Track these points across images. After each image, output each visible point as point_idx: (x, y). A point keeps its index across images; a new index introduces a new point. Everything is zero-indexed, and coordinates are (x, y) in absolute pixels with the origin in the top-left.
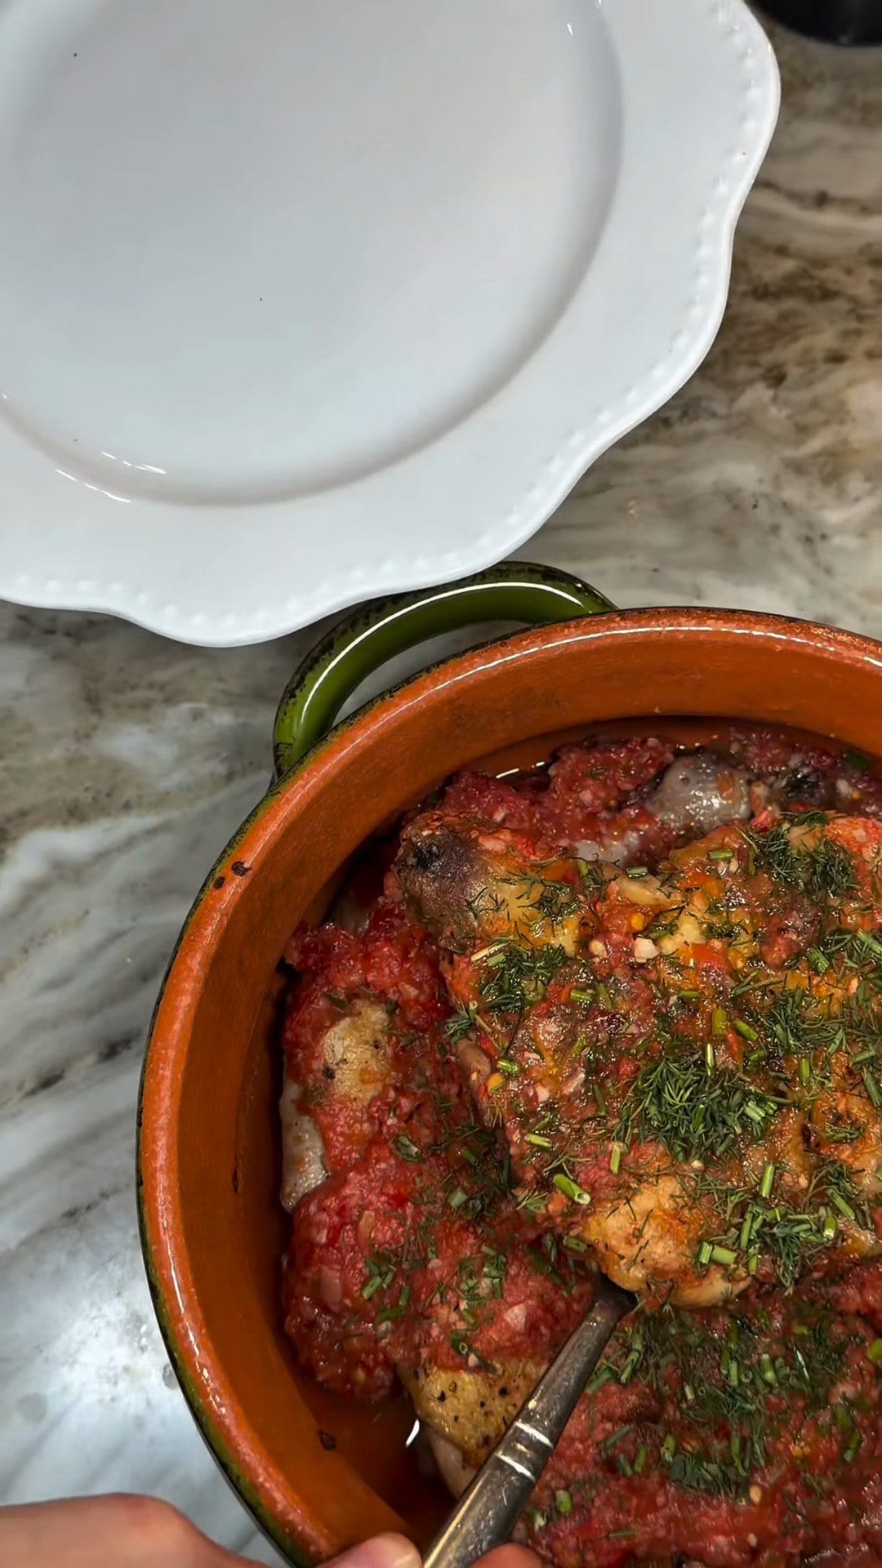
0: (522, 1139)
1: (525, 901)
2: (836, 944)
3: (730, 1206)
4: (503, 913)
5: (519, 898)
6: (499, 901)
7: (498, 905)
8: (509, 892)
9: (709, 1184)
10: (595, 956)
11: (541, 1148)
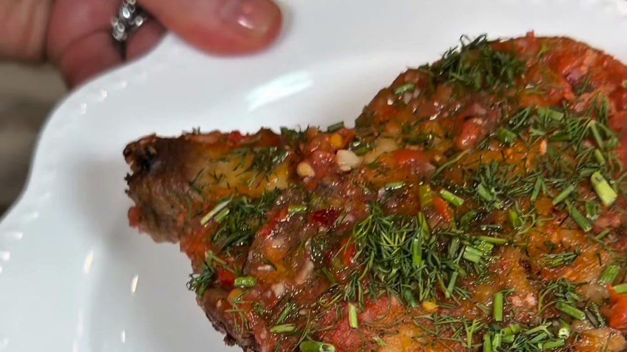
0: (269, 333)
1: (240, 170)
2: (519, 121)
3: (470, 335)
4: (223, 184)
5: (235, 169)
6: (218, 177)
7: (217, 179)
8: (223, 167)
9: (444, 320)
10: (304, 177)
11: (287, 334)
